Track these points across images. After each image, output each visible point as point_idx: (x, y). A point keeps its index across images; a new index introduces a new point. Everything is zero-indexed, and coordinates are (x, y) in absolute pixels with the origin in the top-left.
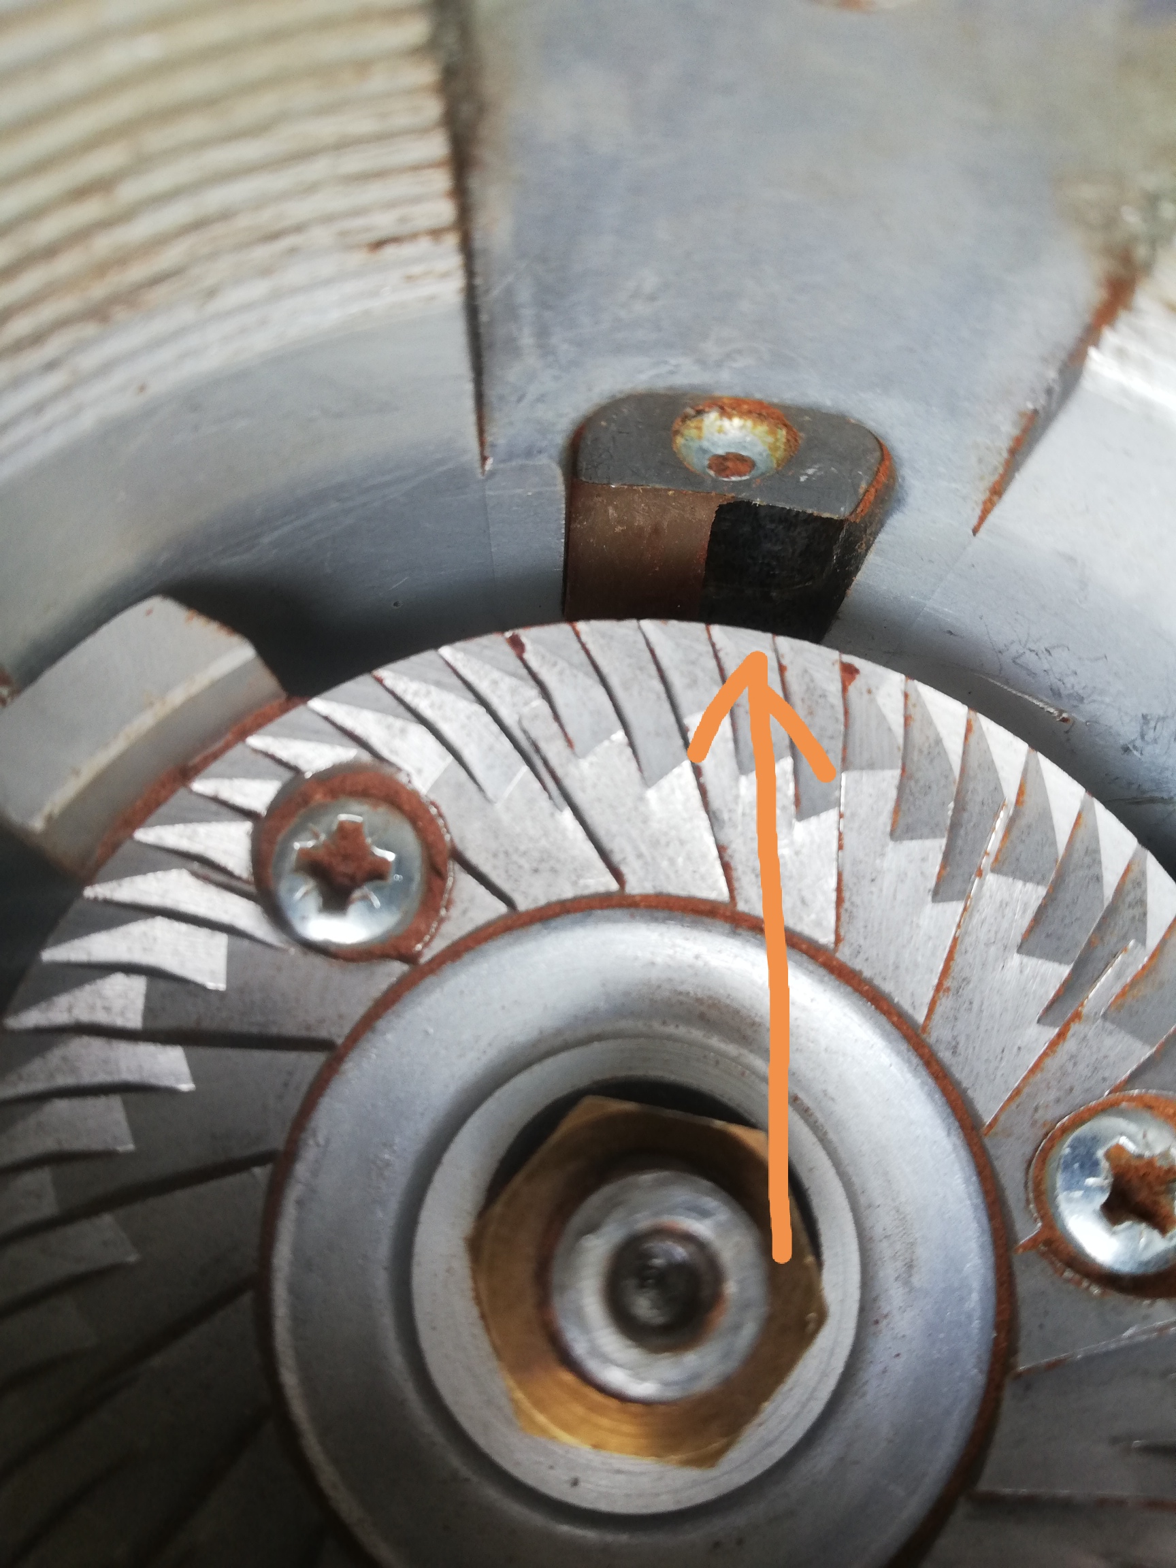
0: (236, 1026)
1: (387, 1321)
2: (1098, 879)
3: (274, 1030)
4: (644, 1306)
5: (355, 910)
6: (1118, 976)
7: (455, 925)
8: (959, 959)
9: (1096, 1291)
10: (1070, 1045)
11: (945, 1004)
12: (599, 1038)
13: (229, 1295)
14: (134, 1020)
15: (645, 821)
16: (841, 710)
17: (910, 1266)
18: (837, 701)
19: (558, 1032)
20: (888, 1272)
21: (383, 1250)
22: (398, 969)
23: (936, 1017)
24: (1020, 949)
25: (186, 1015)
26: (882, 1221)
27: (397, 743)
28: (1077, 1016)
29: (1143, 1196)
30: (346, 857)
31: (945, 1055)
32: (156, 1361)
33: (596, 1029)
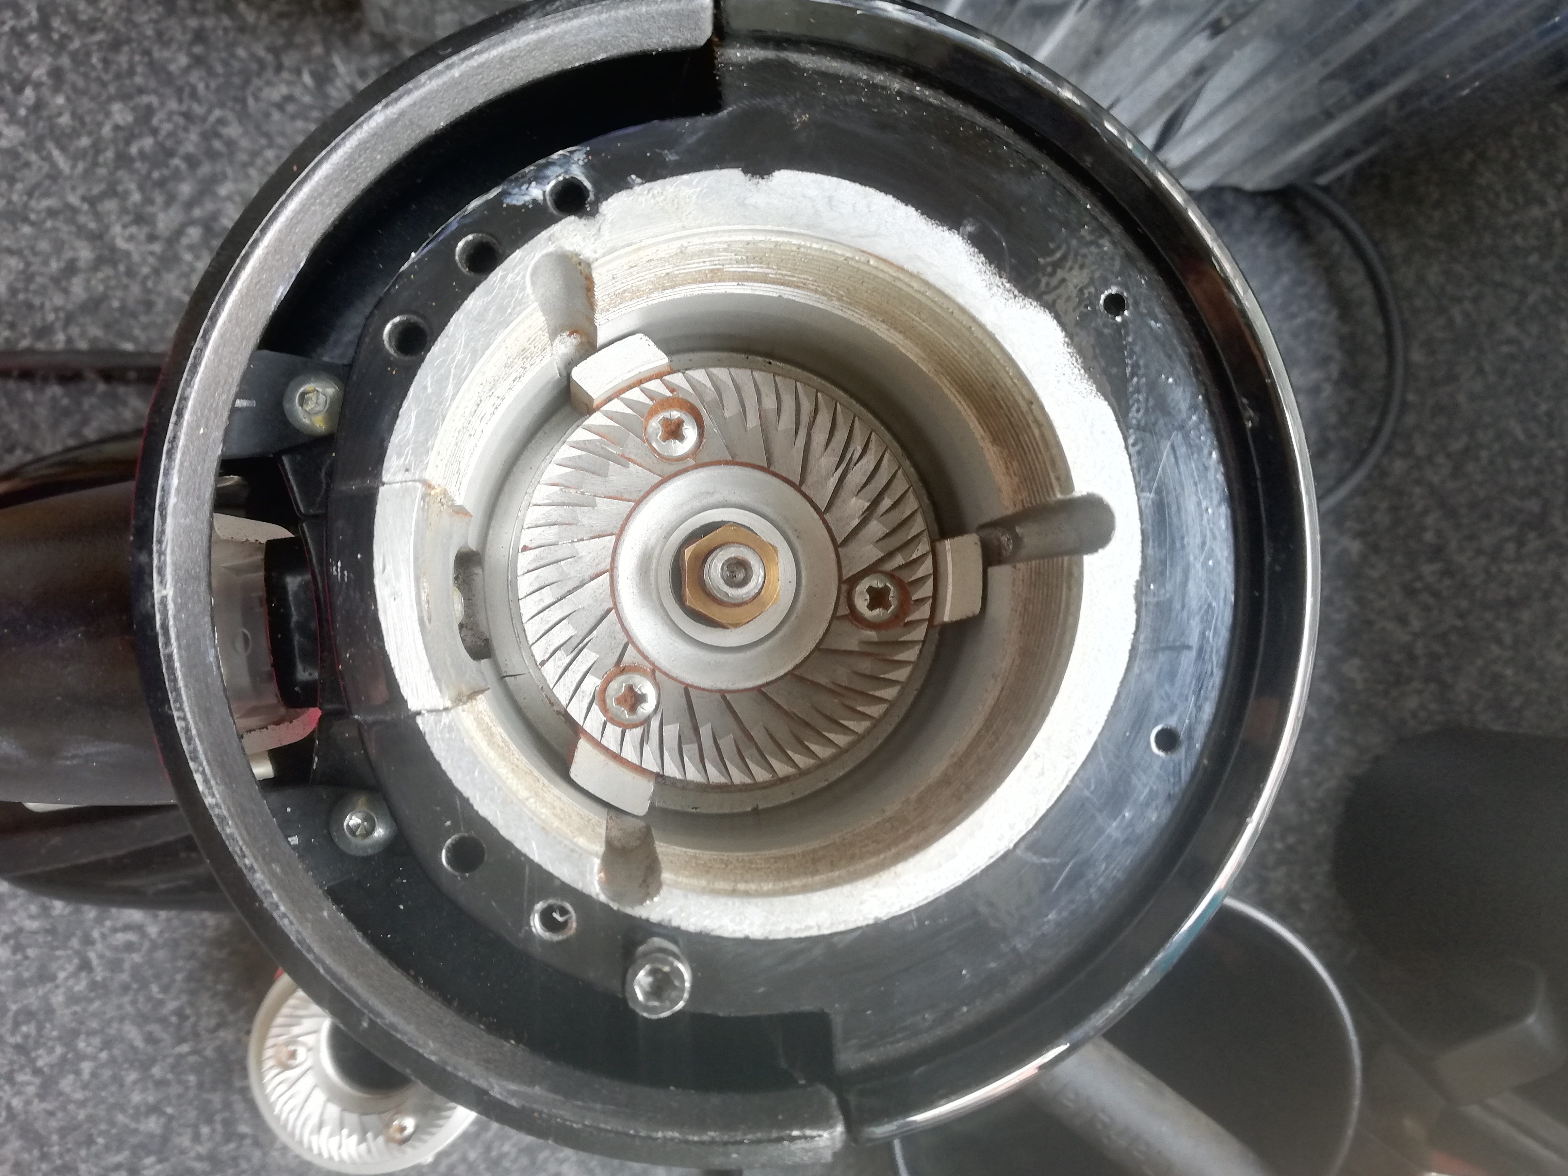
0: (688, 717)
1: (760, 648)
2: (579, 457)
3: (686, 706)
4: (740, 576)
5: (644, 691)
6: (608, 445)
7: (639, 660)
8: (611, 494)
9: (704, 440)
10: (633, 457)
11: (626, 496)
12: (662, 605)
13: (764, 694)
14: (696, 746)
15: (590, 606)
16: (540, 549)
17: (708, 493)
18: (537, 551)
19: (662, 618)
20: (712, 500)
21: (740, 656)
22: (657, 673)
23: (631, 498)
24: (606, 476)
25: (689, 732)
26: (697, 504)
27: (588, 693)
28: (623, 456)
29: (673, 427)
30: (626, 701)
31: (642, 494)
32: (786, 707)
33: (659, 606)
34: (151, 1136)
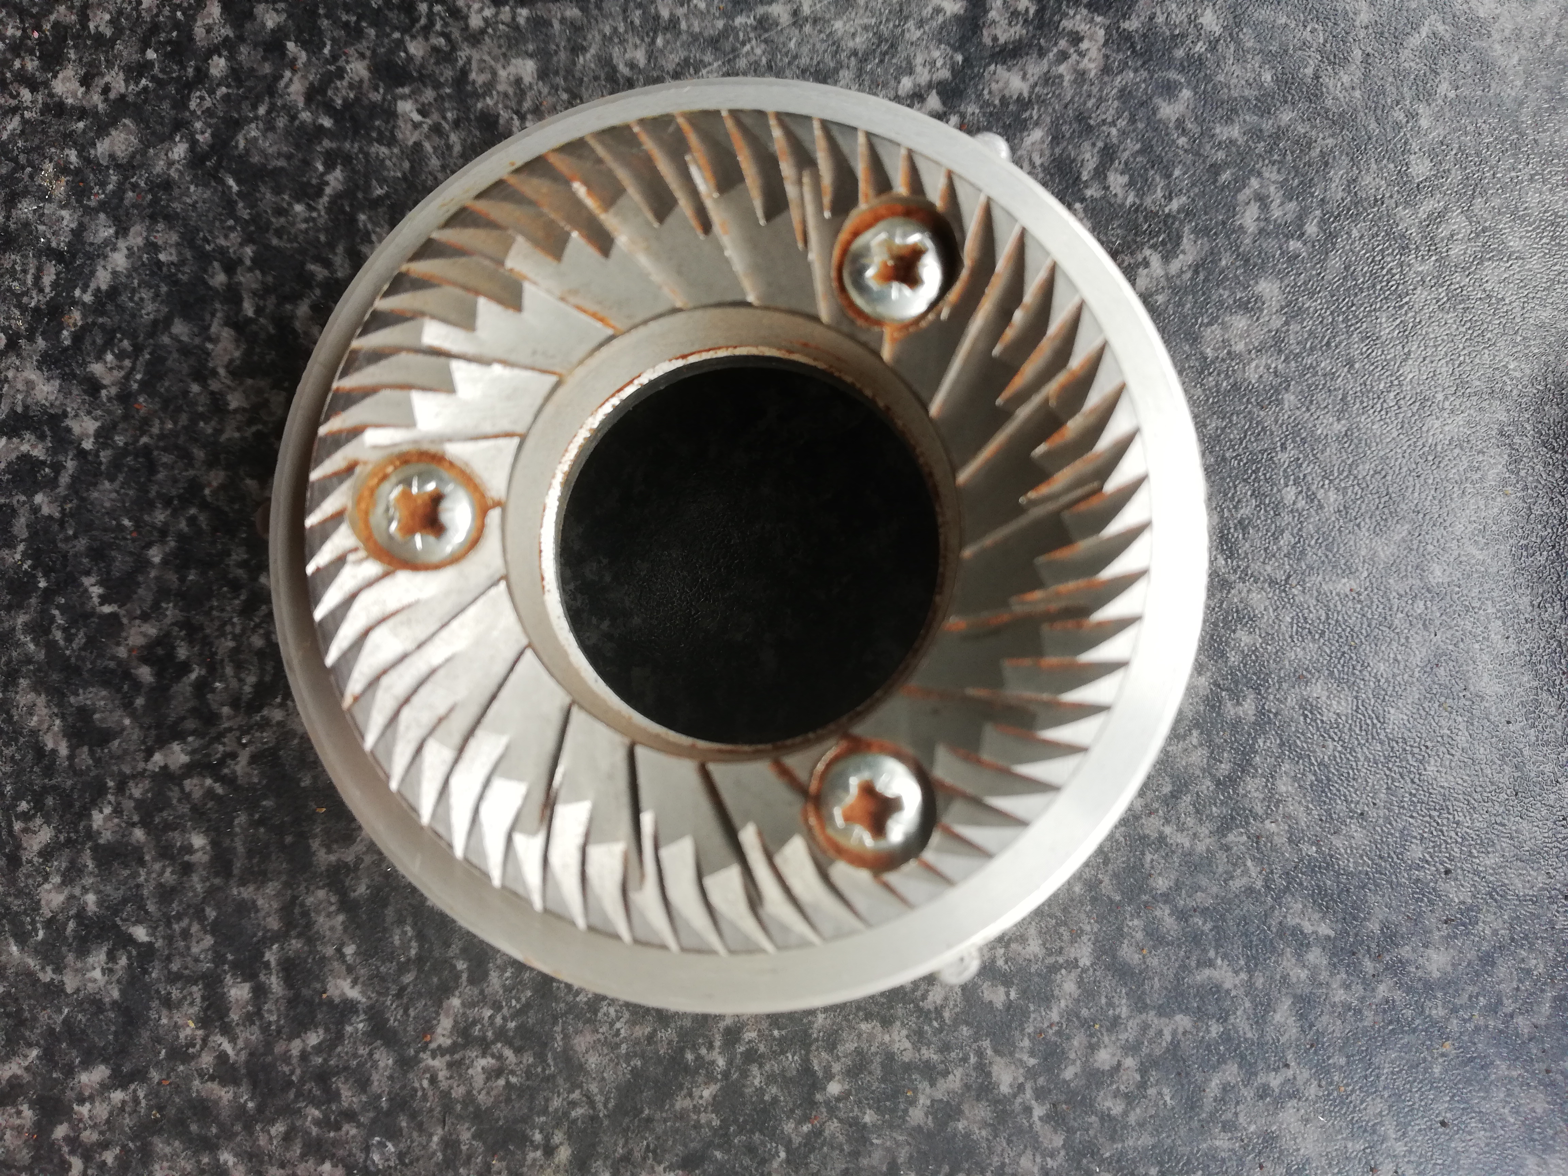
34: (95, 1004)
